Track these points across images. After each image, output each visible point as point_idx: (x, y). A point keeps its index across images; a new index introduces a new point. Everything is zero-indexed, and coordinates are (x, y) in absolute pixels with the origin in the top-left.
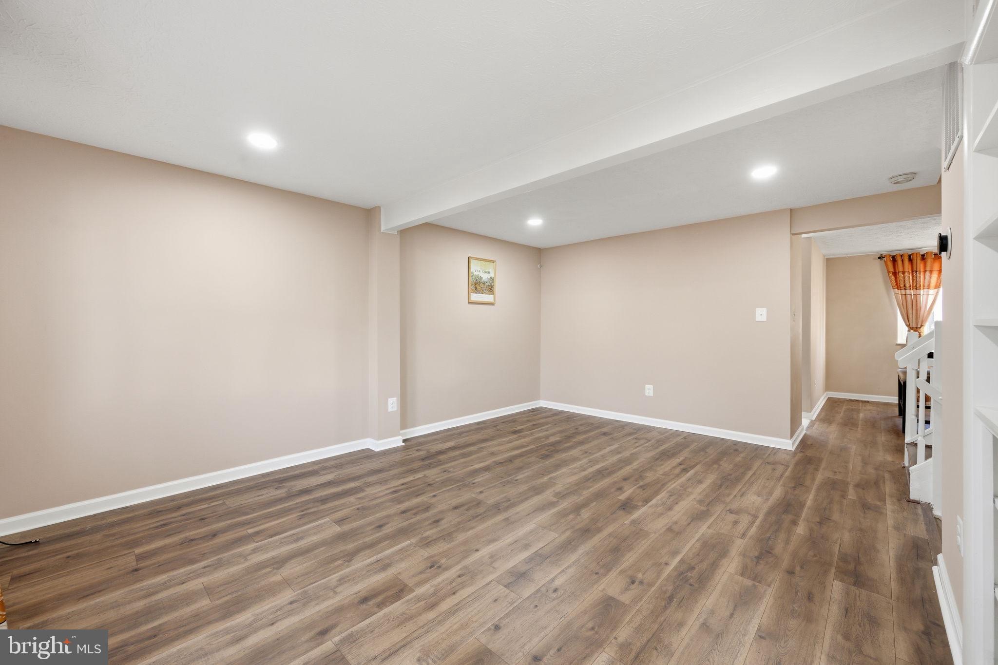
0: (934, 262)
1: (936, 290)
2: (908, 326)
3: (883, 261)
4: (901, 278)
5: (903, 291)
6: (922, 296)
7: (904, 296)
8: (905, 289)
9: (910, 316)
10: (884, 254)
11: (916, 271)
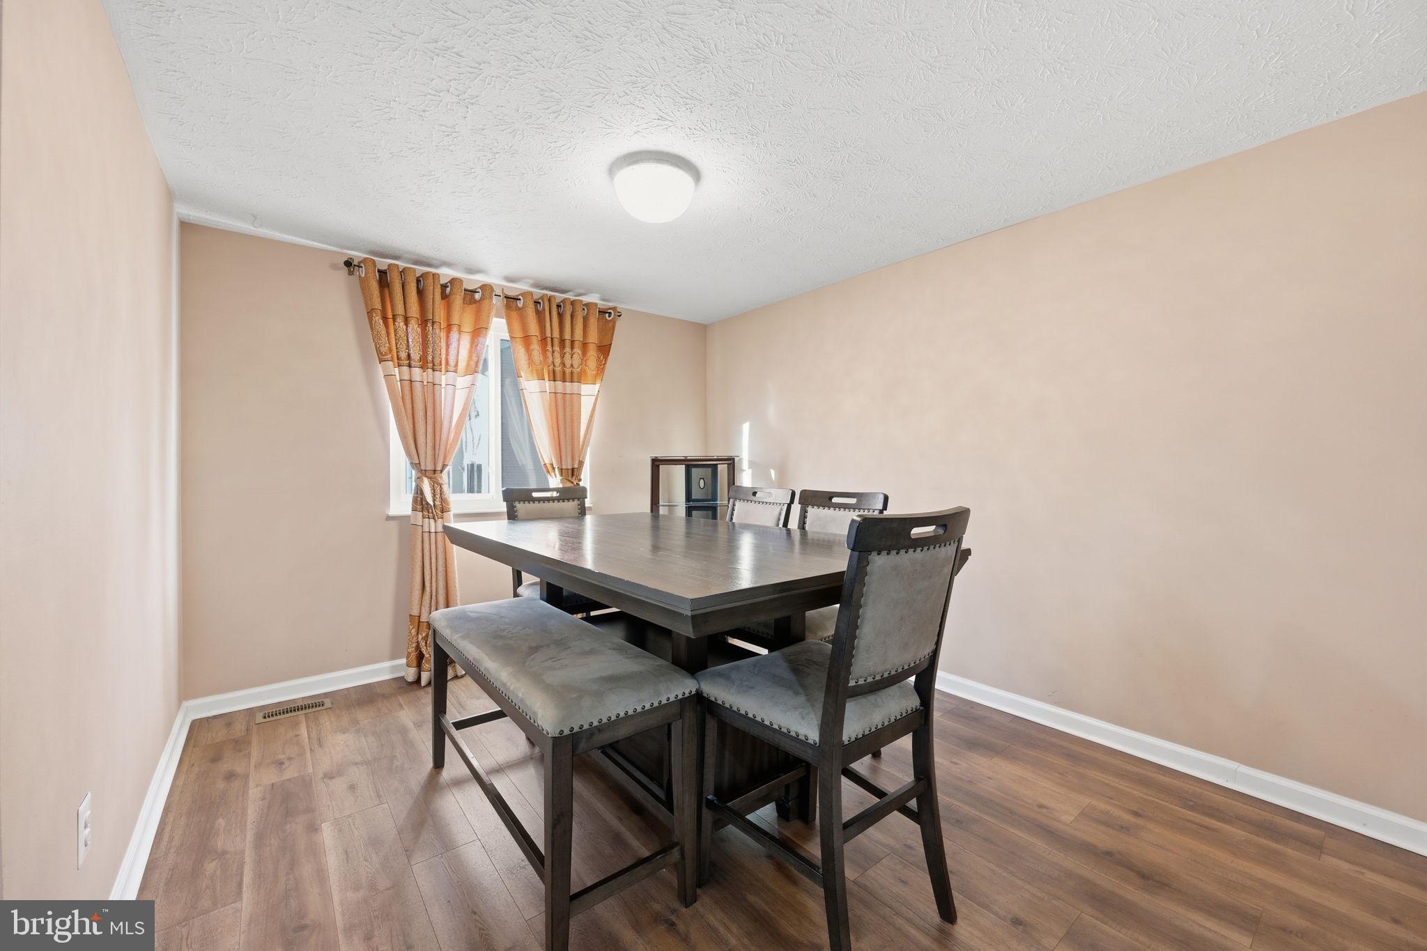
0: (463, 309)
1: (469, 378)
2: (416, 466)
3: (355, 278)
4: (401, 333)
5: (405, 369)
6: (443, 390)
7: (407, 383)
8: (410, 366)
9: (421, 439)
10: (357, 255)
11: (433, 323)
